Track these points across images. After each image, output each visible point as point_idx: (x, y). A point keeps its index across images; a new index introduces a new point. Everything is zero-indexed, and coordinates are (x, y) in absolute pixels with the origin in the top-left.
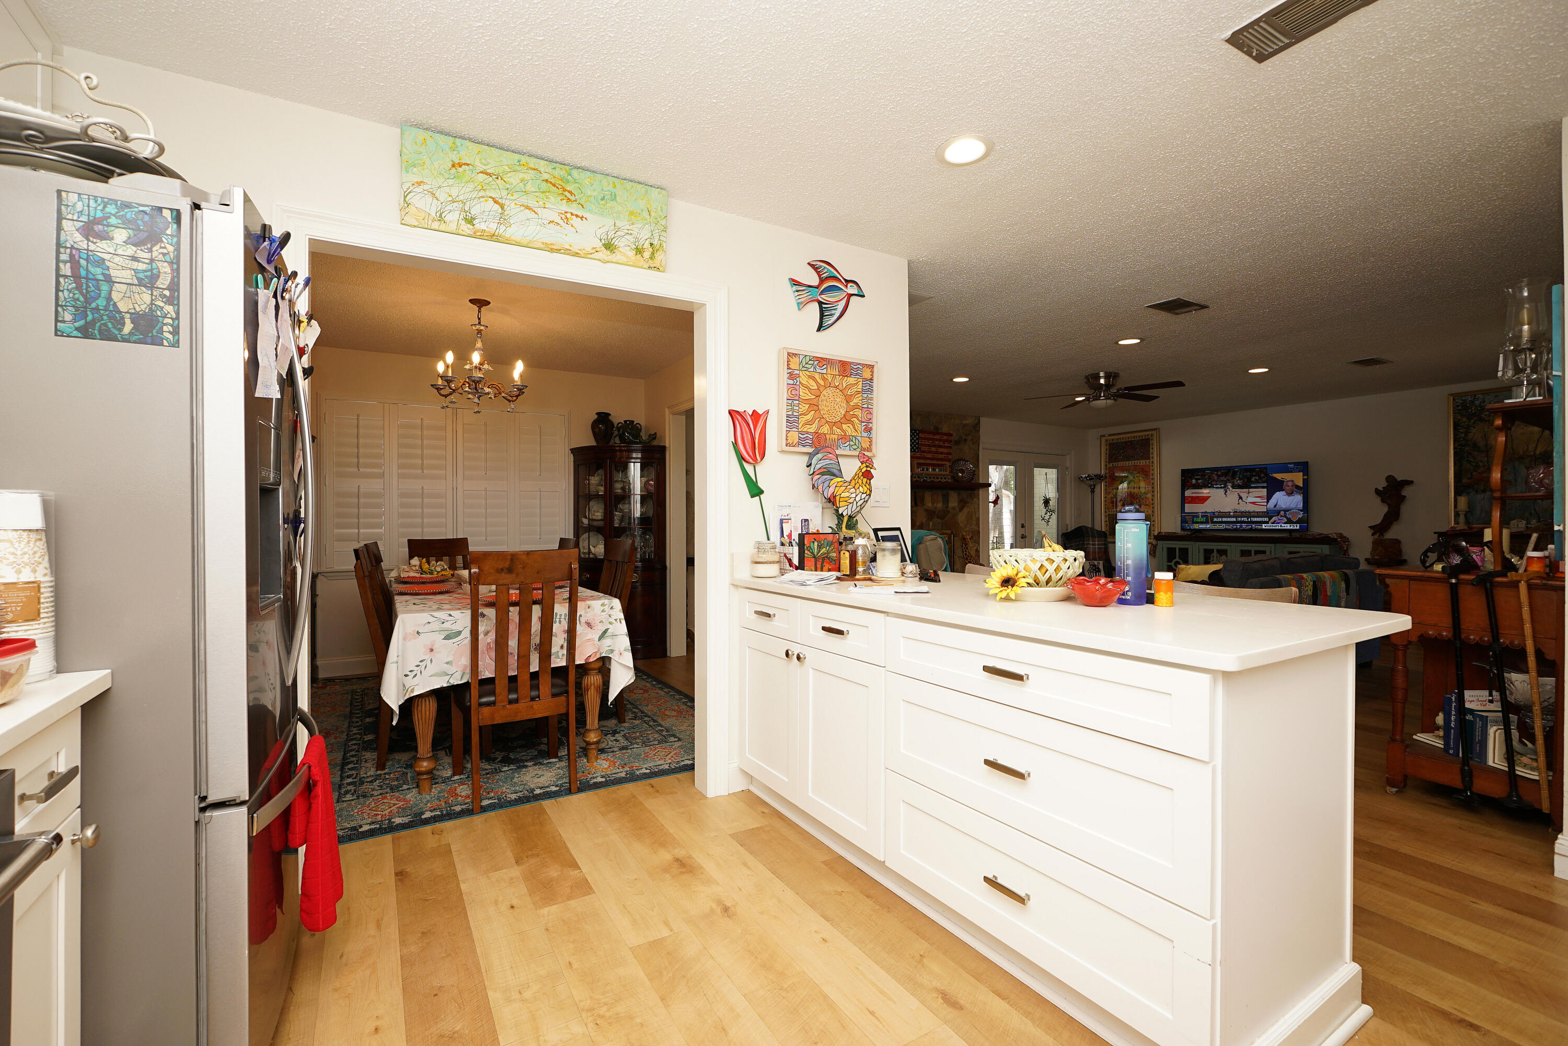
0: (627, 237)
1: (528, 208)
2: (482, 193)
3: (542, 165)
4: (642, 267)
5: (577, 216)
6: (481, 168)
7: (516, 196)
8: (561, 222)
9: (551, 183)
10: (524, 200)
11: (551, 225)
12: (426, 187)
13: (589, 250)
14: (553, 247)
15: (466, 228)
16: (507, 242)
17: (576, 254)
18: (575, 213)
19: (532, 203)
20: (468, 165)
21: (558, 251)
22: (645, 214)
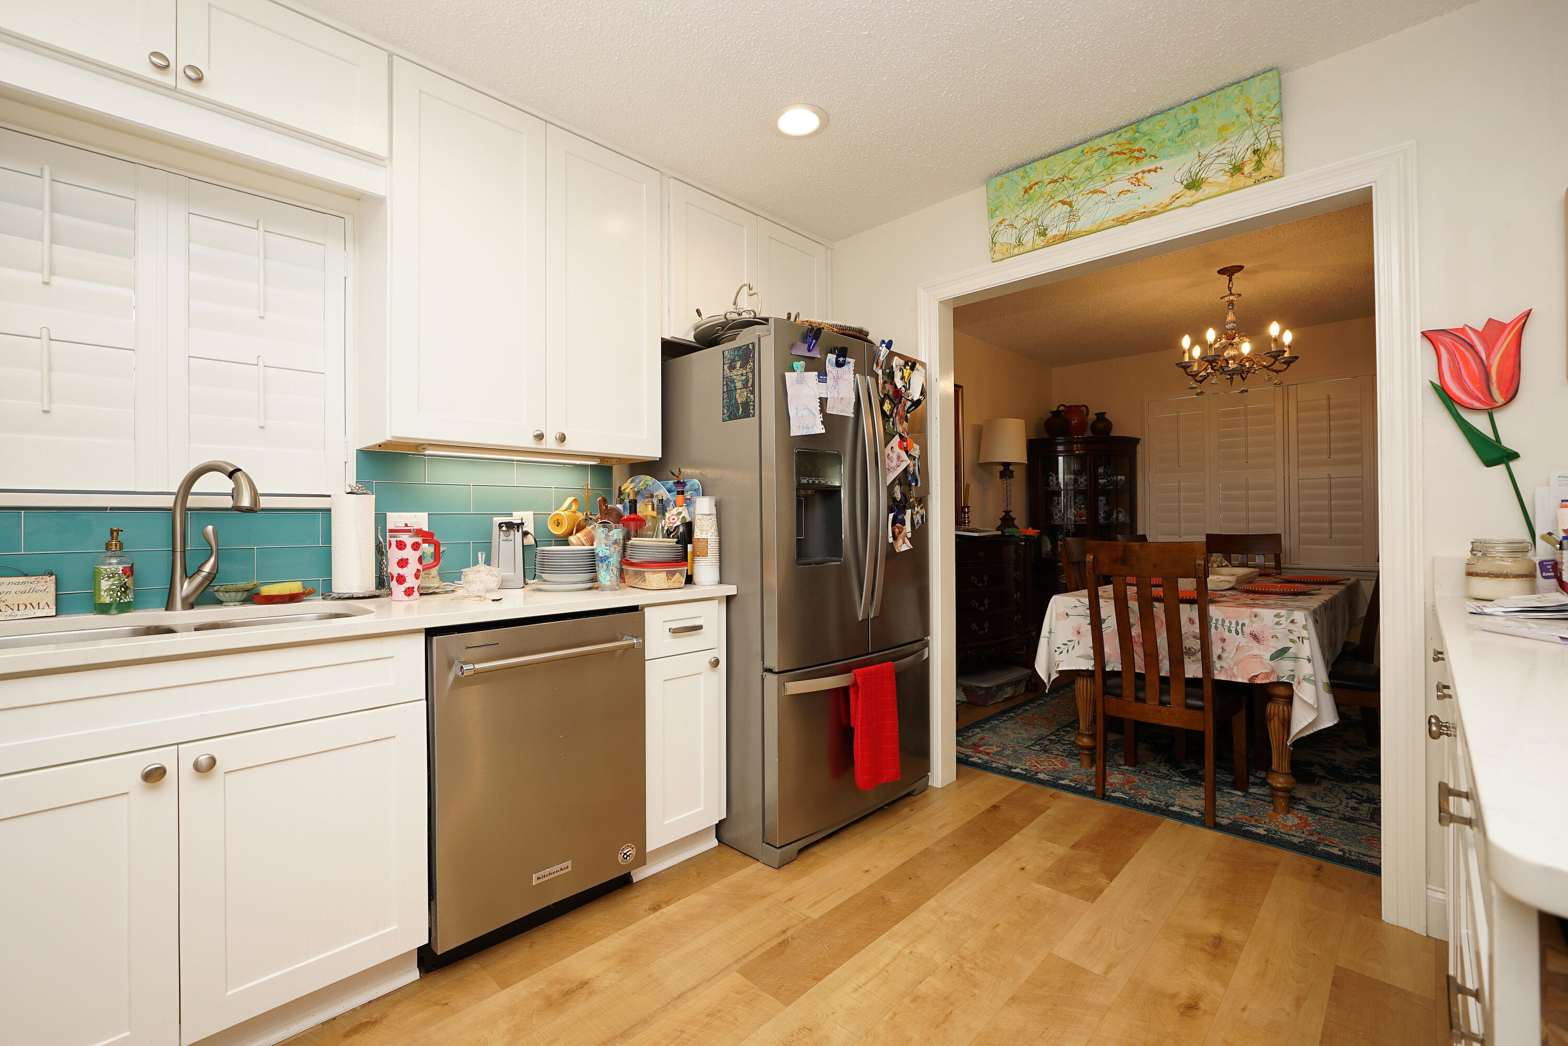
0: (1219, 160)
1: (1095, 192)
2: (1052, 202)
3: (1106, 141)
4: (1245, 187)
5: (1149, 171)
6: (1047, 179)
7: (1082, 187)
8: (1132, 187)
9: (1117, 153)
10: (1091, 187)
11: (1122, 196)
12: (1006, 222)
13: (1167, 201)
14: (1125, 218)
15: (1040, 241)
16: (1078, 235)
17: (1153, 213)
18: (1146, 169)
19: (1098, 185)
20: (1037, 183)
21: (1131, 220)
22: (1245, 119)
